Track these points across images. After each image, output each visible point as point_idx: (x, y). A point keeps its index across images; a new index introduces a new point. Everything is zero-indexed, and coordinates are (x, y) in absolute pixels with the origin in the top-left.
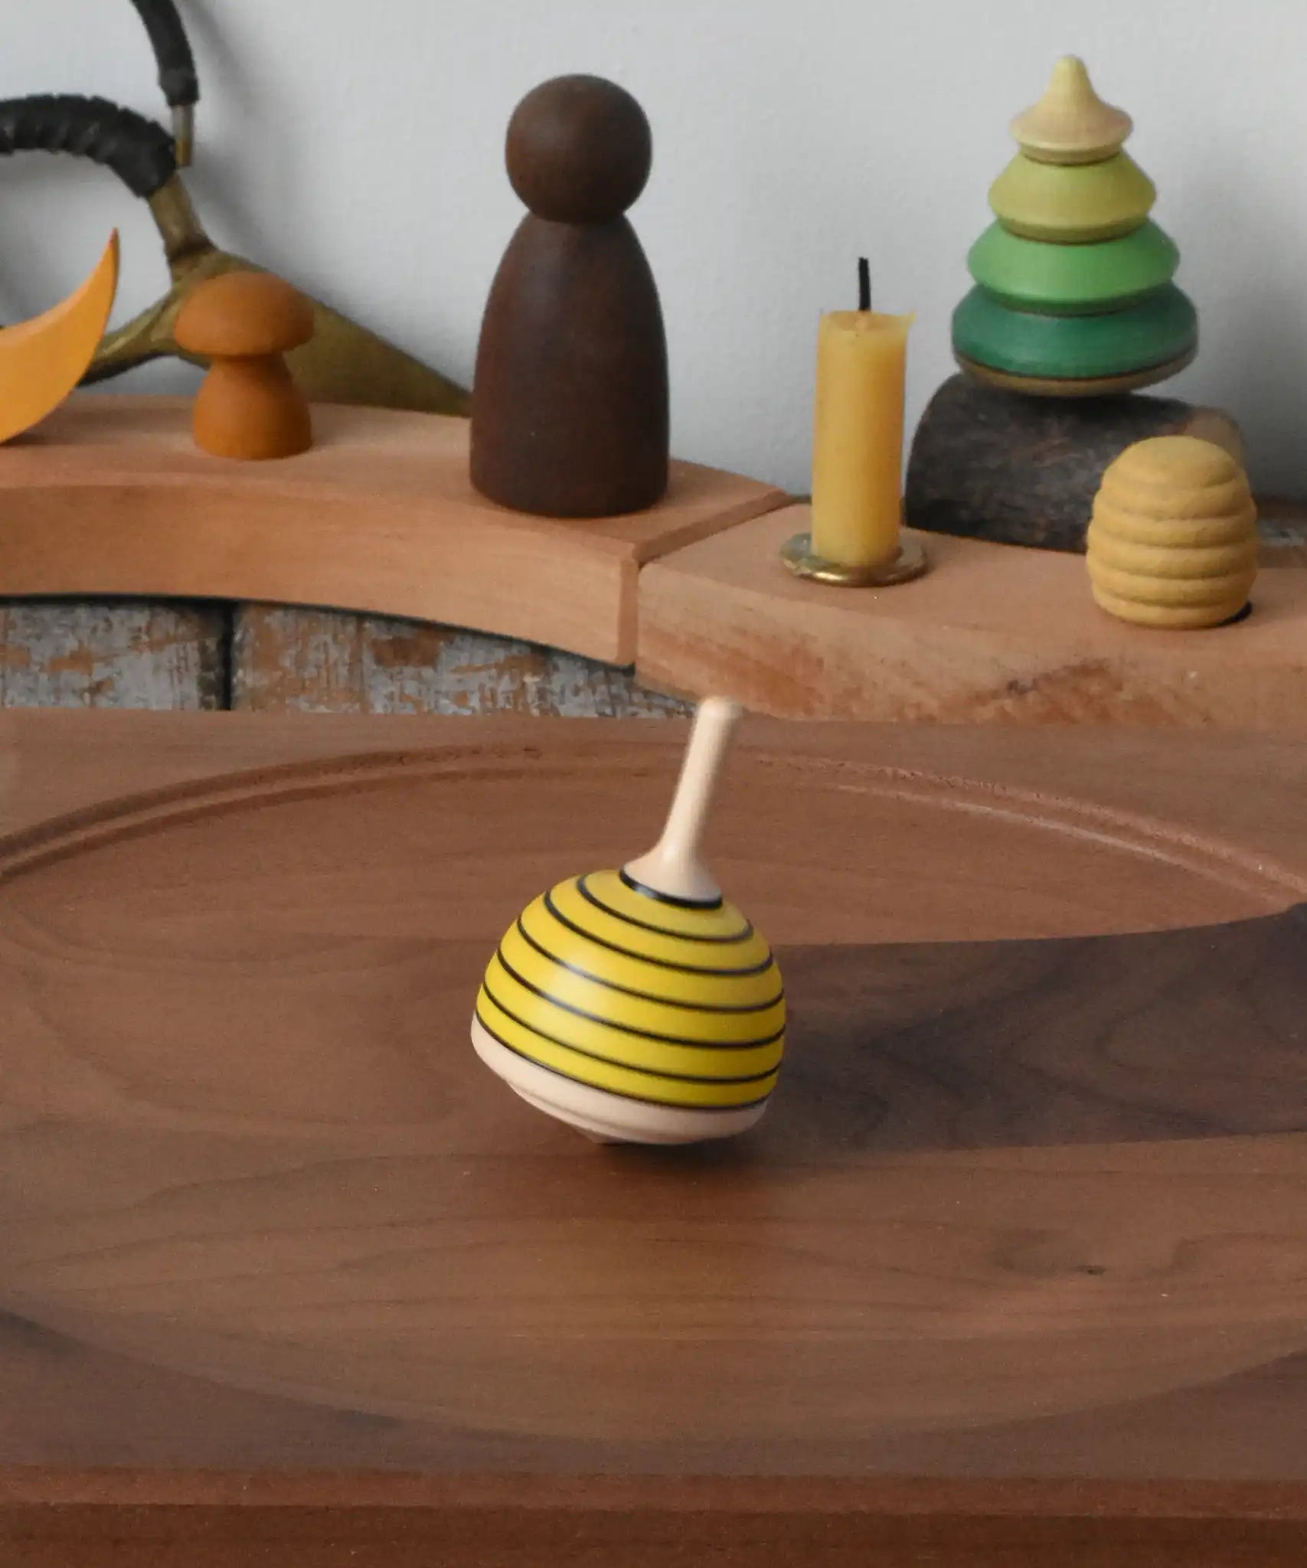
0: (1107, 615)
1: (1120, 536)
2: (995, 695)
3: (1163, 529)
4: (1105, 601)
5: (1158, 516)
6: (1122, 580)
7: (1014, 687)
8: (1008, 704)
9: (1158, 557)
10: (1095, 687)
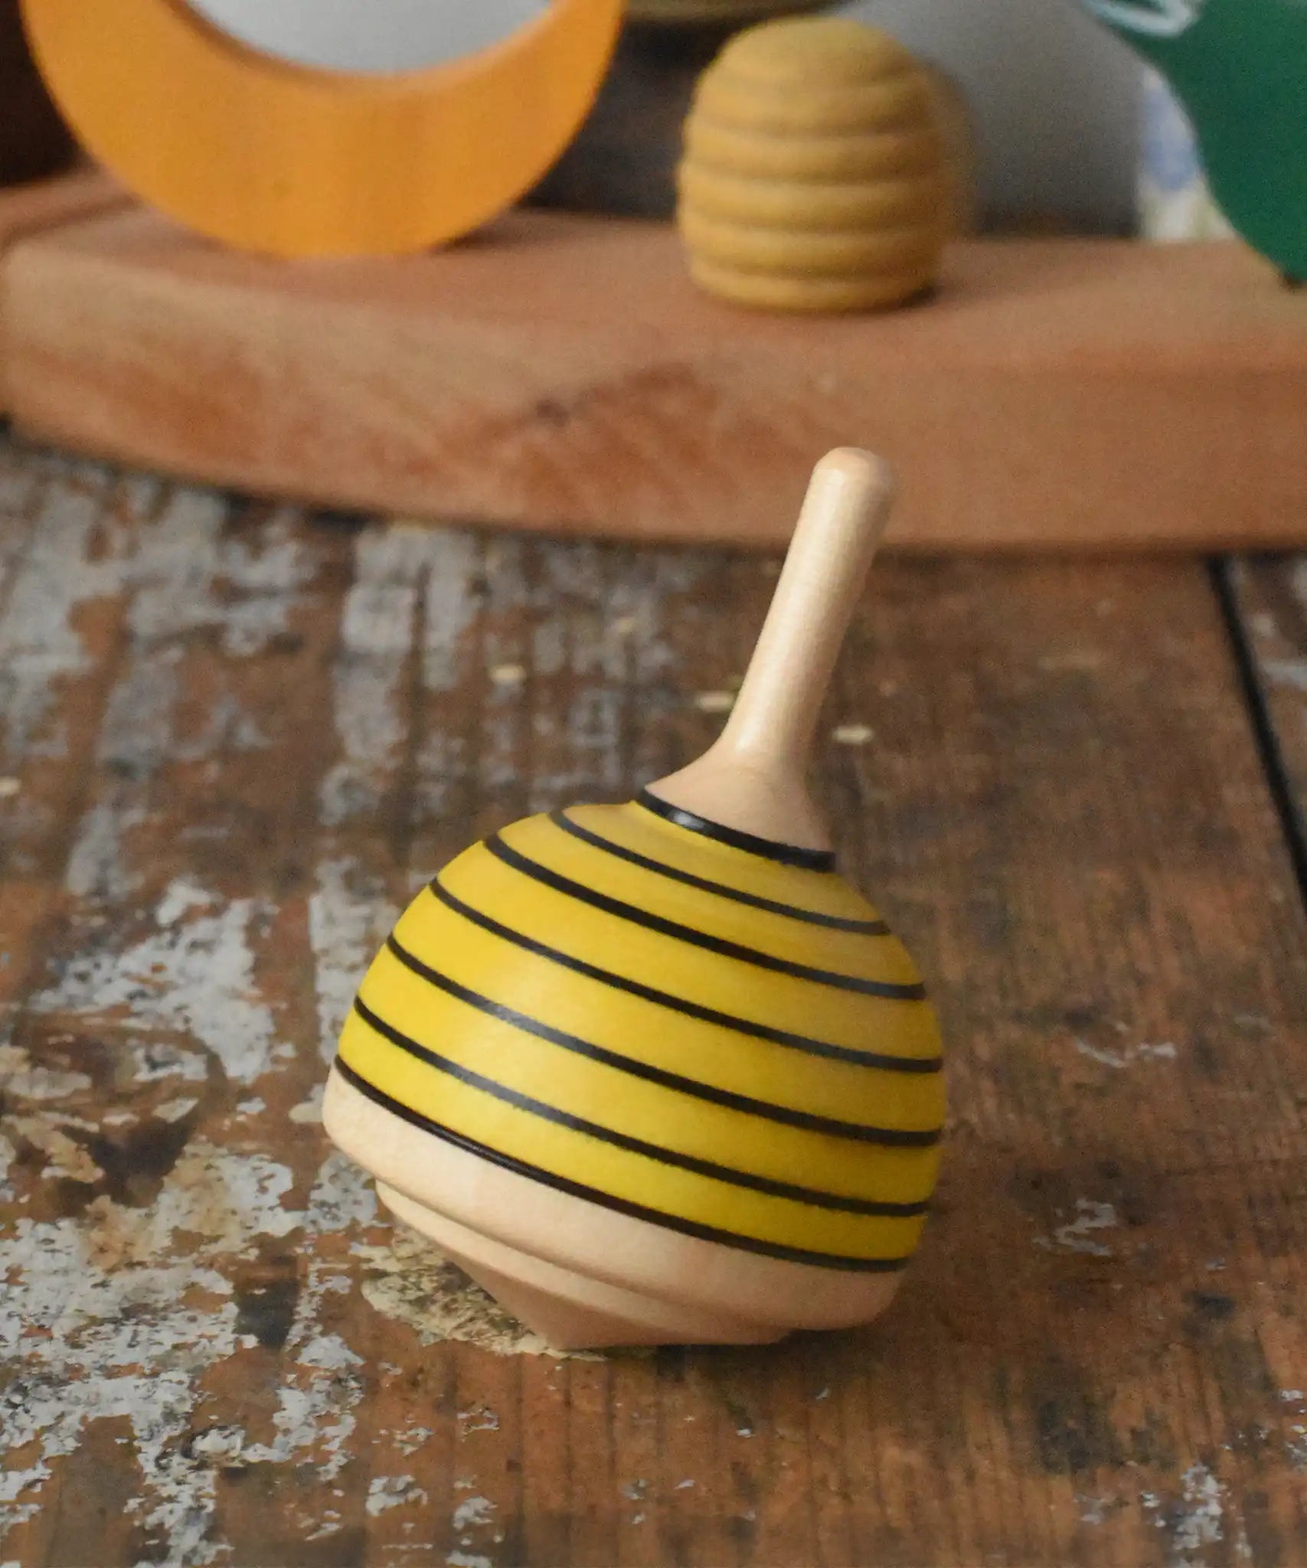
0: (704, 296)
1: (721, 167)
2: (520, 423)
3: (787, 153)
4: (704, 274)
5: (779, 130)
6: (728, 239)
7: (549, 411)
8: (540, 436)
9: (779, 199)
10: (672, 405)
